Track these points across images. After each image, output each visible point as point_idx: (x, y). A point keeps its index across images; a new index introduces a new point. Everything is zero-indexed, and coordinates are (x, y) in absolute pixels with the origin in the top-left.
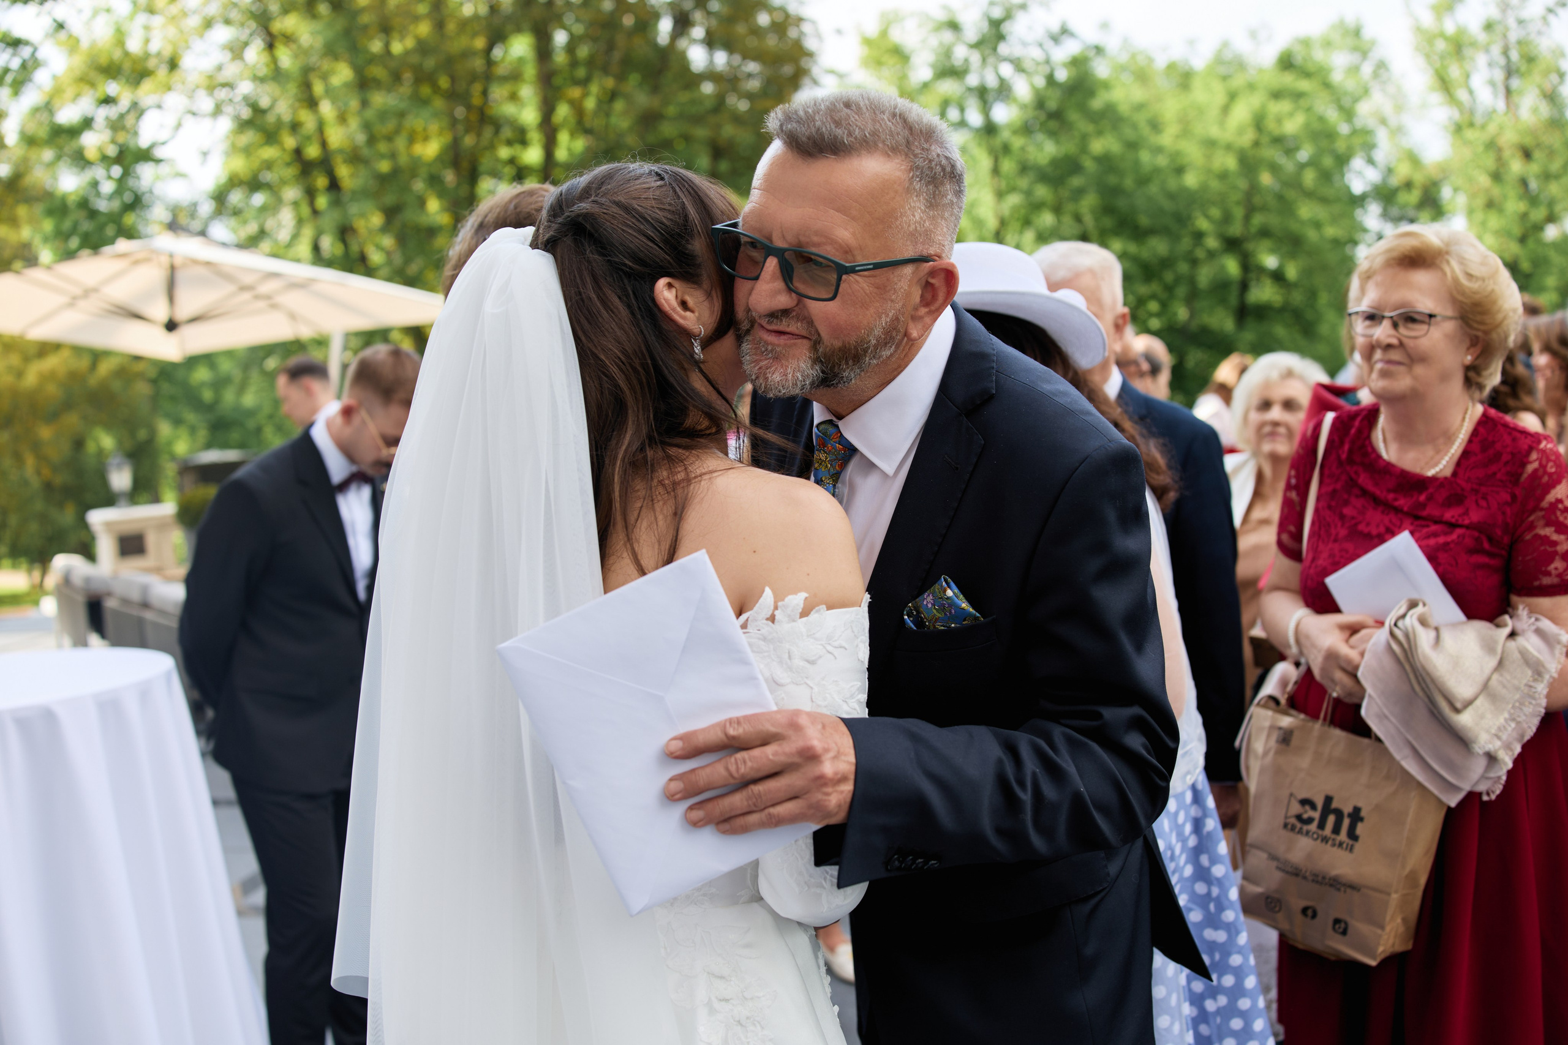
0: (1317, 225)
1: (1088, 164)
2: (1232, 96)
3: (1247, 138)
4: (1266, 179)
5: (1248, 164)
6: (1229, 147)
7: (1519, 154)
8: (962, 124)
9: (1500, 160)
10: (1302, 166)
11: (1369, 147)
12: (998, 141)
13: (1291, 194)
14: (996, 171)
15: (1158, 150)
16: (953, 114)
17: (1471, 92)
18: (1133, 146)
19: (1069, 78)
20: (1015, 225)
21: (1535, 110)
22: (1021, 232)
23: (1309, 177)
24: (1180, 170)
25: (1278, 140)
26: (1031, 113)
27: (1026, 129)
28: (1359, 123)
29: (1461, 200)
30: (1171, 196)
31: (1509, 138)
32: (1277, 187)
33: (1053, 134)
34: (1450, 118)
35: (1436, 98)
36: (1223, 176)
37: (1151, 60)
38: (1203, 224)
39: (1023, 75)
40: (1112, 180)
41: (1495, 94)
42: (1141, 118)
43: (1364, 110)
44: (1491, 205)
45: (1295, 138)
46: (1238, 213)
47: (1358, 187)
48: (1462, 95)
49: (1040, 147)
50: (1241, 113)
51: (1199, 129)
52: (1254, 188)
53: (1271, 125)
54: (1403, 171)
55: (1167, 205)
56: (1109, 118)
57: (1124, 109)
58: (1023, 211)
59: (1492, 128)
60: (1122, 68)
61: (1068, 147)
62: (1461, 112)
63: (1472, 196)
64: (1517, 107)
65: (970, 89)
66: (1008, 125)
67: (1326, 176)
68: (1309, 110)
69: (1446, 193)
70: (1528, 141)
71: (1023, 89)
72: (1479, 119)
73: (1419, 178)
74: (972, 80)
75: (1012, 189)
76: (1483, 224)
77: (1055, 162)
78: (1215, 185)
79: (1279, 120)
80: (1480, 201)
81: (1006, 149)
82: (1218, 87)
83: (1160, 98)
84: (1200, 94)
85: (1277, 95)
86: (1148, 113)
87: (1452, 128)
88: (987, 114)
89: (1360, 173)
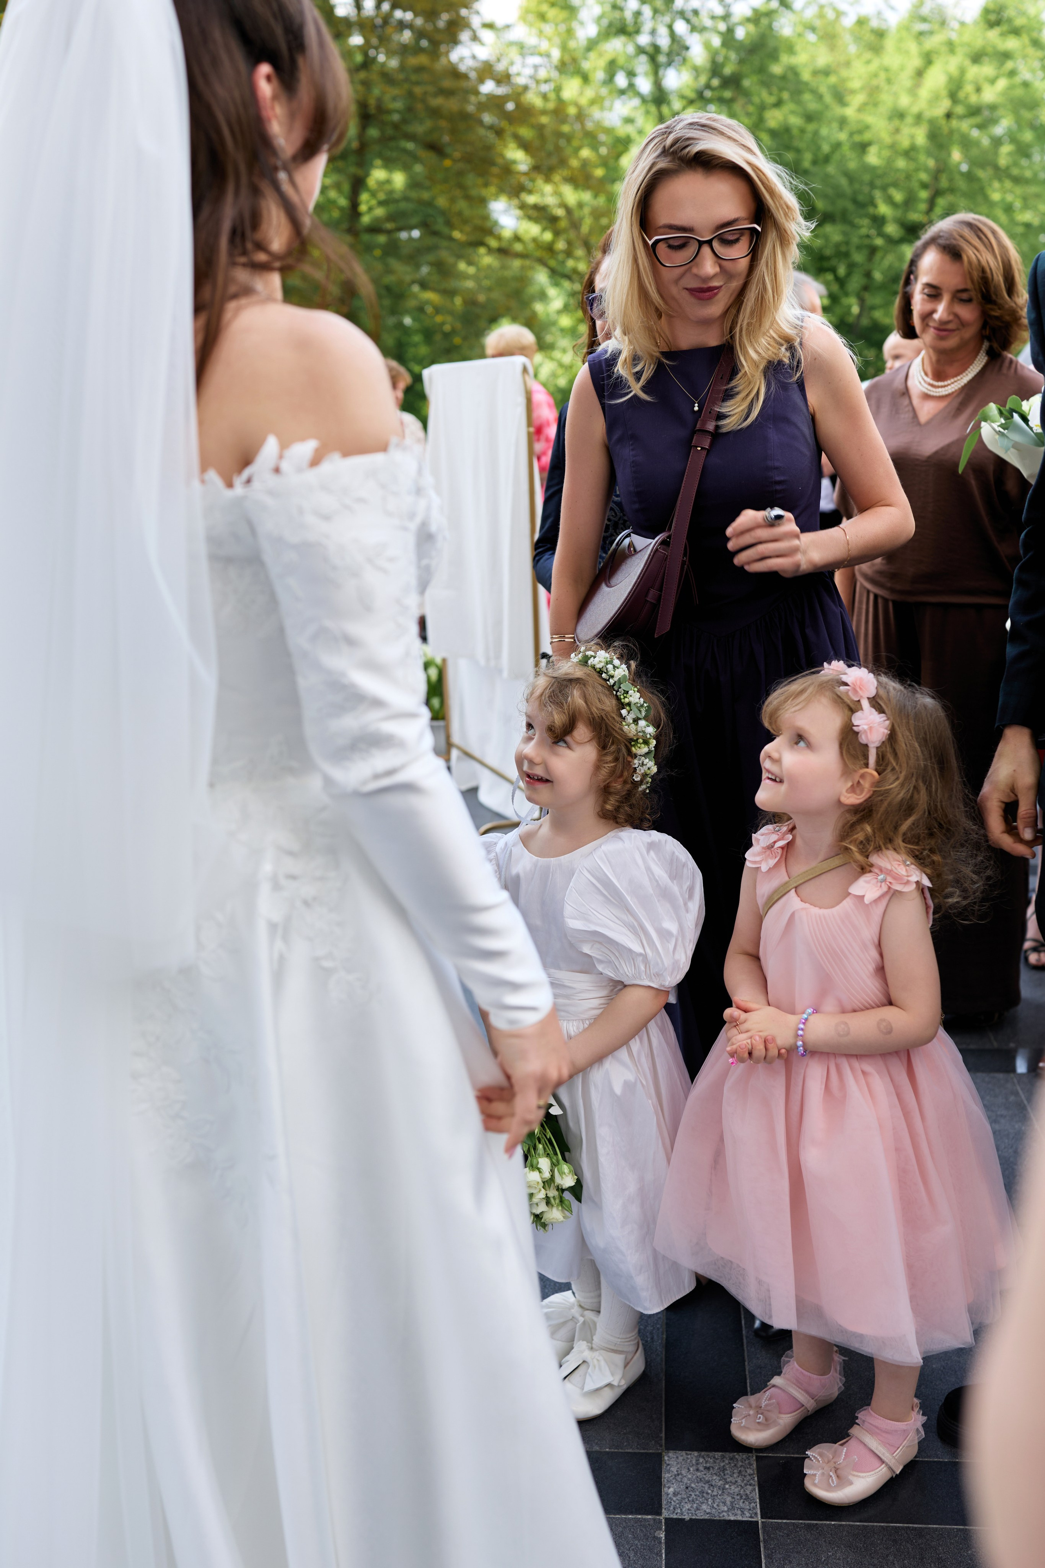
2: (928, 59)
3: (940, 108)
5: (939, 139)
6: (919, 118)
8: (631, 90)
10: (997, 142)
13: (985, 175)
15: (843, 122)
16: (621, 80)
18: (814, 118)
19: (750, 36)
23: (1005, 153)
24: (863, 147)
25: (974, 111)
26: (703, 80)
27: (698, 99)
30: (850, 177)
32: (966, 166)
33: (728, 103)
36: (910, 153)
37: (839, 14)
38: (883, 209)
39: (699, 34)
42: (824, 85)
45: (993, 107)
46: (924, 196)
50: (938, 79)
51: (886, 99)
52: (942, 168)
53: (968, 93)
55: (846, 186)
56: (791, 84)
57: (807, 73)
60: (809, 26)
65: (641, 50)
66: (682, 94)
71: (699, 51)
74: (644, 39)
78: (900, 162)
79: (978, 90)
82: (913, 47)
83: (848, 64)
84: (891, 58)
85: (977, 58)
86: (833, 79)
88: (658, 80)
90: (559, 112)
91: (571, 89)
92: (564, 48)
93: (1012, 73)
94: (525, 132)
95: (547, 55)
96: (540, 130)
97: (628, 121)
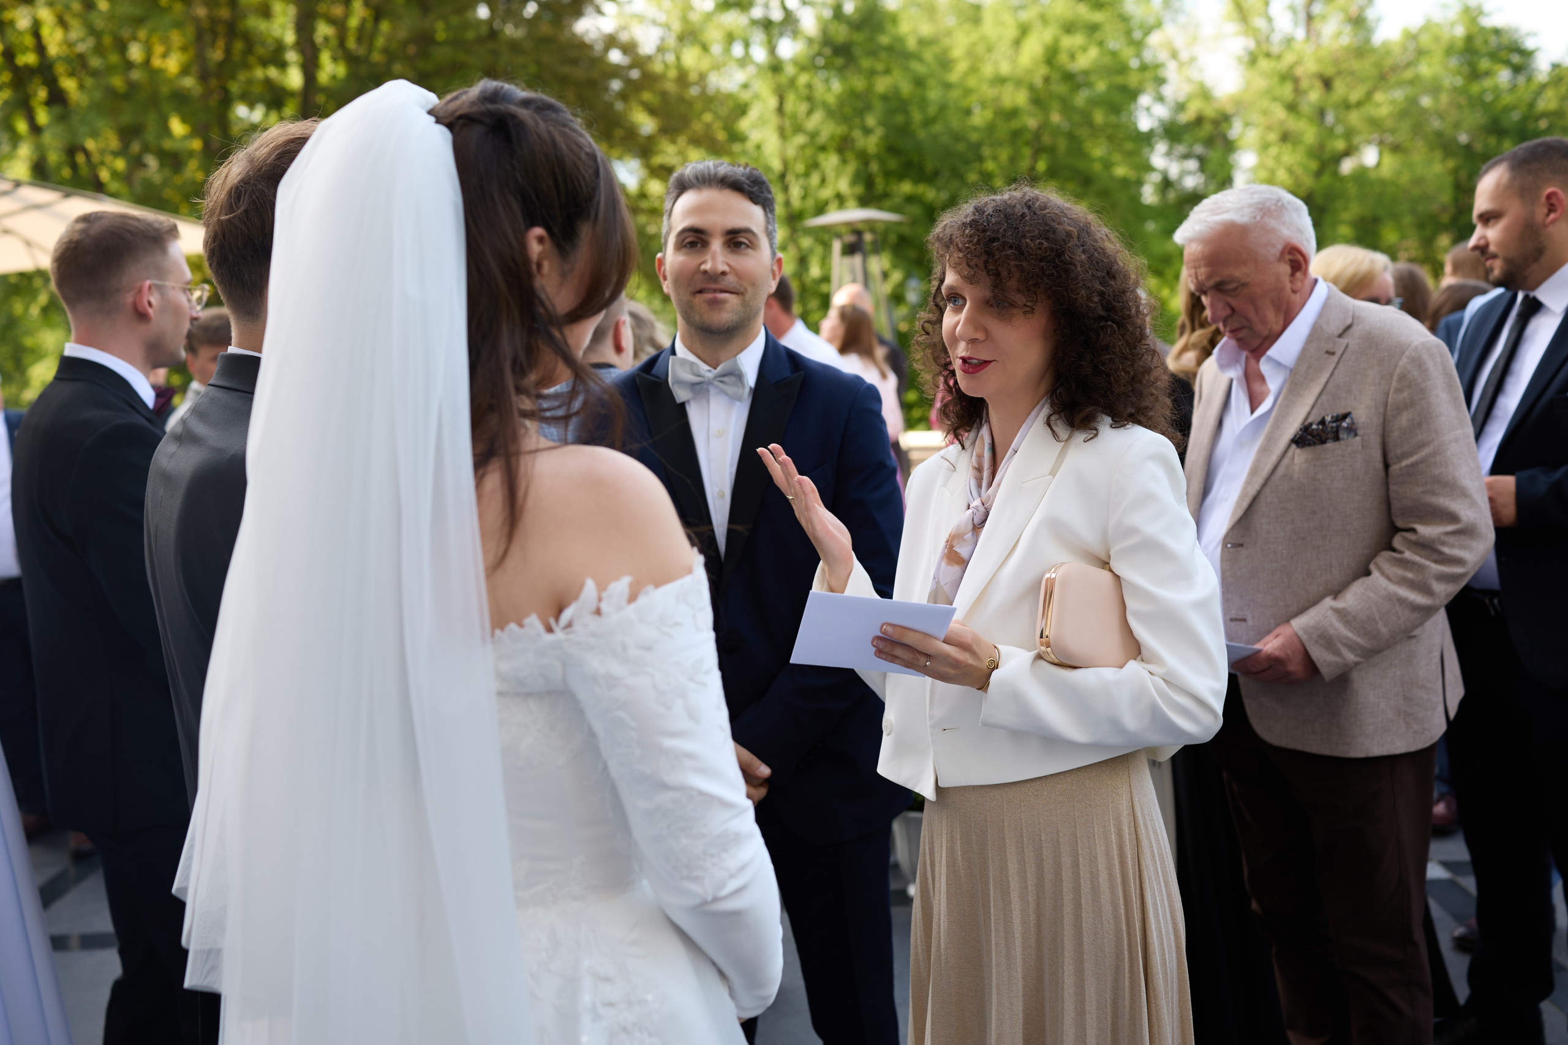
0: (1107, 164)
1: (875, 101)
2: (1024, 30)
3: (1039, 74)
5: (1040, 100)
6: (1018, 83)
7: (1318, 84)
8: (745, 61)
9: (1298, 91)
10: (1092, 104)
11: (1161, 81)
12: (783, 79)
13: (1083, 132)
14: (780, 110)
15: (948, 86)
16: (738, 50)
17: (1270, 20)
18: (919, 82)
19: (857, 9)
20: (800, 167)
21: (1339, 34)
22: (807, 175)
25: (1069, 77)
26: (816, 48)
27: (810, 65)
28: (1148, 56)
29: (1253, 136)
30: (955, 137)
31: (1309, 67)
32: (1065, 126)
33: (839, 71)
34: (1246, 49)
35: (1233, 27)
36: (1013, 113)
38: (990, 165)
39: (811, 7)
40: (900, 120)
41: (1296, 23)
42: (928, 55)
43: (1155, 40)
44: (1285, 137)
45: (1086, 73)
46: (1026, 152)
47: (1145, 124)
48: (1259, 23)
49: (827, 84)
50: (1033, 48)
51: (988, 67)
52: (1043, 128)
53: (1063, 58)
54: (1194, 106)
55: (952, 145)
56: (898, 53)
57: (911, 44)
58: (809, 152)
59: (1289, 58)
61: (854, 84)
62: (1258, 43)
63: (1269, 128)
64: (1319, 35)
65: (754, 22)
66: (795, 62)
67: (1114, 112)
68: (1101, 44)
69: (1237, 128)
70: (1329, 71)
71: (809, 22)
72: (1275, 49)
73: (1209, 112)
74: (758, 12)
75: (798, 129)
76: (1277, 159)
77: (842, 101)
78: (1003, 123)
79: (1072, 57)
80: (1272, 137)
81: (791, 85)
82: (1009, 20)
83: (949, 33)
84: (989, 27)
85: (1069, 28)
86: (936, 49)
87: (1246, 59)
88: (772, 50)
89: (1148, 109)
90: (682, 78)
91: (691, 58)
92: (684, 19)
94: (650, 97)
95: (667, 27)
96: (664, 94)
97: (745, 86)
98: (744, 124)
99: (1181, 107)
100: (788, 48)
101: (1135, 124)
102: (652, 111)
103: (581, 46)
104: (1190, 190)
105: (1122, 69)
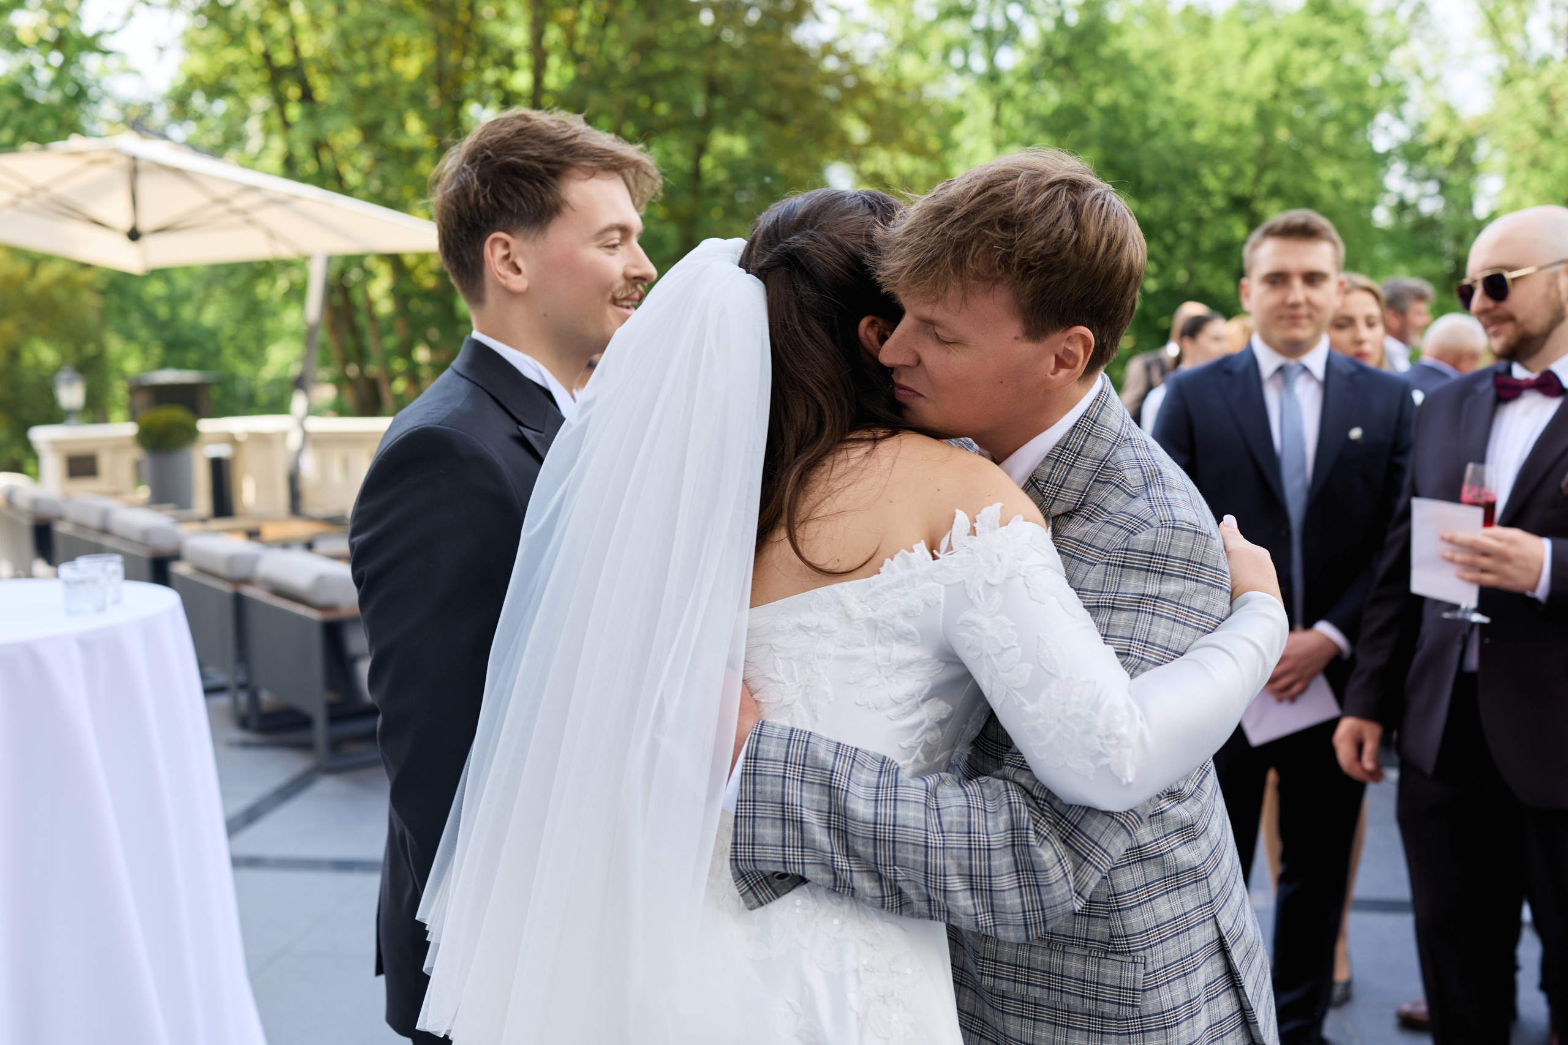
0: (1336, 185)
1: (1095, 117)
2: (1254, 44)
3: (1267, 90)
4: (1282, 134)
5: (1265, 118)
6: (1245, 98)
8: (965, 69)
9: (1552, 113)
10: (1323, 121)
11: (1399, 101)
12: (1000, 89)
13: (1310, 152)
14: (997, 120)
15: (1170, 101)
16: (957, 58)
17: (1526, 37)
18: (1142, 96)
19: (1080, 22)
23: (1331, 134)
24: (1190, 125)
25: (1299, 93)
26: (1036, 59)
27: (1032, 76)
28: (1390, 74)
29: (1500, 159)
30: (1178, 151)
32: (1293, 143)
33: (1059, 81)
34: (1499, 68)
35: (1484, 45)
36: (1237, 130)
38: (1210, 182)
39: (1032, 18)
40: (1117, 132)
41: (1556, 42)
42: (1152, 68)
43: (1398, 57)
44: (1535, 163)
45: (1319, 90)
46: (1250, 171)
47: (1381, 144)
48: (1514, 40)
49: (1043, 95)
50: (1263, 62)
51: (1214, 80)
52: (1269, 144)
53: (1293, 75)
54: (1437, 127)
55: (1175, 161)
56: (1121, 66)
57: (1135, 56)
59: (1547, 78)
60: (1138, 12)
61: (1073, 96)
62: (1512, 61)
63: (1517, 152)
65: (975, 32)
66: (1013, 72)
67: (1348, 130)
69: (1482, 151)
71: (1031, 33)
72: (1532, 67)
73: (1454, 135)
74: (979, 21)
76: (1524, 184)
77: (1058, 112)
78: (1227, 141)
79: (1303, 71)
80: (1522, 160)
81: (1009, 95)
82: (1239, 33)
83: (1175, 46)
84: (1218, 41)
85: (1304, 43)
86: (1160, 62)
87: (1498, 78)
88: (991, 60)
89: (1386, 128)
90: (898, 88)
91: (910, 65)
92: (907, 28)
93: (1337, 59)
94: (865, 105)
95: (888, 35)
96: (879, 104)
97: (963, 96)
98: (959, 132)
99: (1421, 128)
100: (1008, 59)
101: (1370, 145)
102: (866, 119)
103: (799, 52)
104: (1428, 215)
105: (1359, 86)
